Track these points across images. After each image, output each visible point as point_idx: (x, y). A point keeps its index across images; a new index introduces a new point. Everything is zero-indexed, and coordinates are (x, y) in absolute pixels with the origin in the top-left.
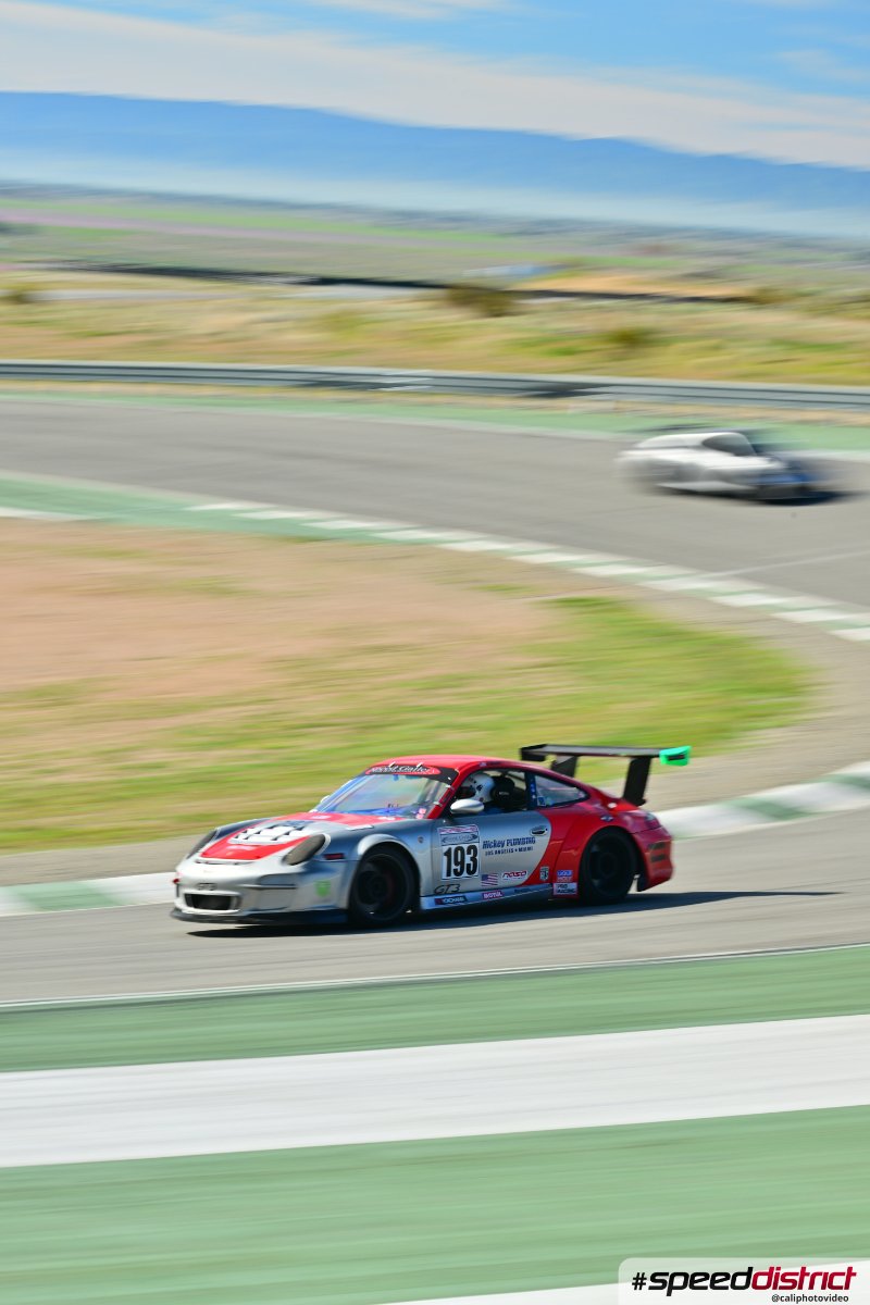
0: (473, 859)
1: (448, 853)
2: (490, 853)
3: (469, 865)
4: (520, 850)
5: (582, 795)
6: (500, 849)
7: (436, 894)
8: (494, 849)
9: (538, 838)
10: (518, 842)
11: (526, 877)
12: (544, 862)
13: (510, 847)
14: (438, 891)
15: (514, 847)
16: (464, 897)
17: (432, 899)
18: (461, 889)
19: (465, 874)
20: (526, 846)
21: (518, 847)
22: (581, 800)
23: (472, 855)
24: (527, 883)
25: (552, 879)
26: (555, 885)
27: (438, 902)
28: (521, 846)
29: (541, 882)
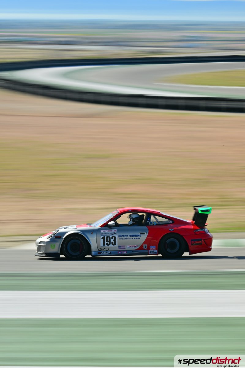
0: (114, 240)
1: (103, 238)
2: (121, 239)
3: (112, 242)
4: (134, 238)
5: (171, 222)
6: (126, 238)
8: (123, 238)
9: (142, 235)
10: (134, 236)
11: (138, 247)
12: (145, 243)
13: (130, 237)
14: (99, 250)
15: (132, 238)
16: (110, 252)
17: (97, 252)
18: (109, 250)
19: (111, 245)
20: (137, 237)
21: (133, 237)
22: (170, 223)
23: (114, 239)
24: (138, 249)
25: (148, 248)
26: (149, 251)
28: (135, 237)
29: (144, 249)
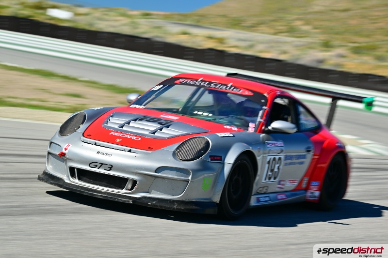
0: (278, 168)
1: (269, 163)
7: (258, 194)
14: (258, 191)
27: (258, 200)
